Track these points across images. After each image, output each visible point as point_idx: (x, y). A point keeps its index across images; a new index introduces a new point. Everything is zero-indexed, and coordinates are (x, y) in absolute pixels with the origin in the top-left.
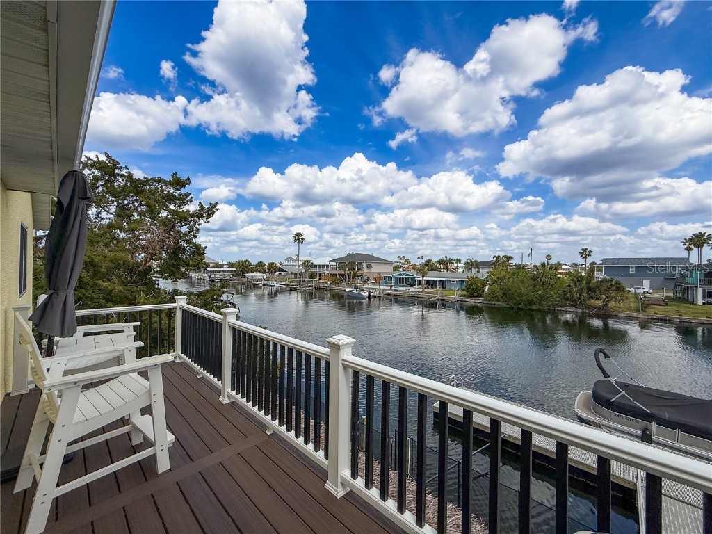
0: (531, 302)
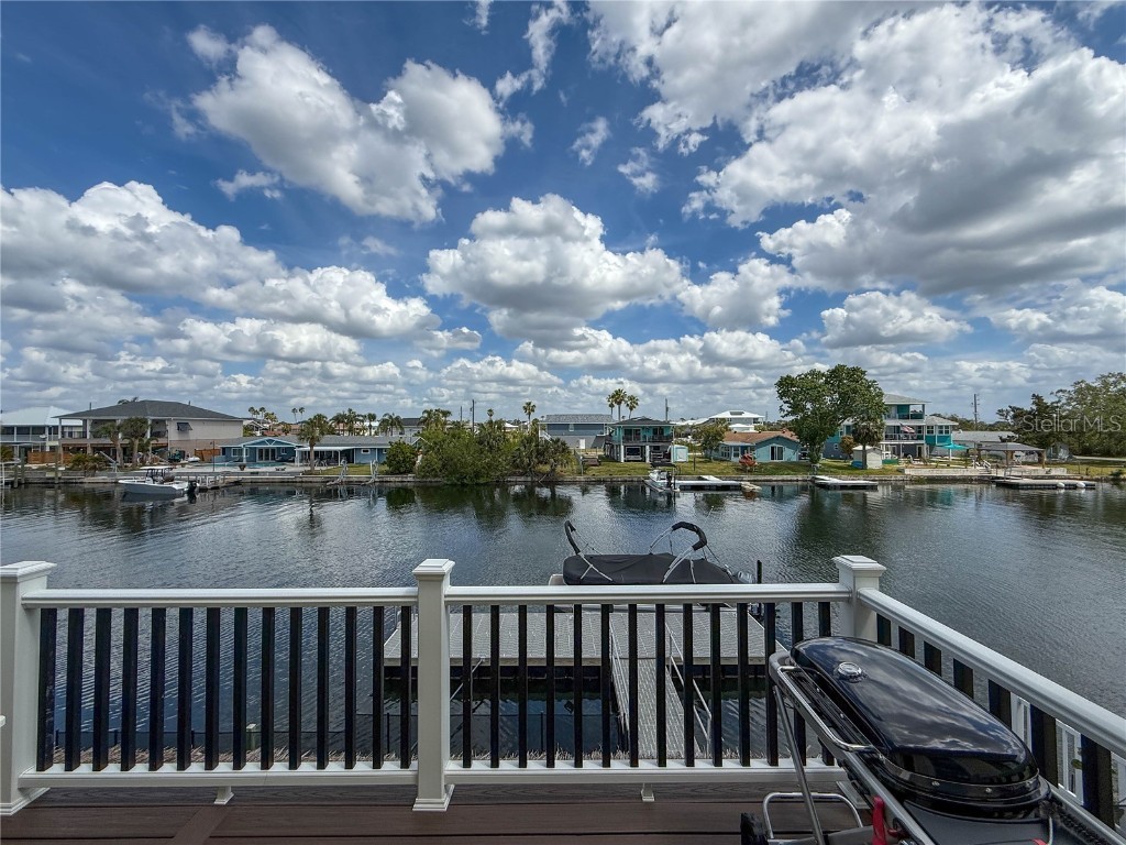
0: (477, 475)
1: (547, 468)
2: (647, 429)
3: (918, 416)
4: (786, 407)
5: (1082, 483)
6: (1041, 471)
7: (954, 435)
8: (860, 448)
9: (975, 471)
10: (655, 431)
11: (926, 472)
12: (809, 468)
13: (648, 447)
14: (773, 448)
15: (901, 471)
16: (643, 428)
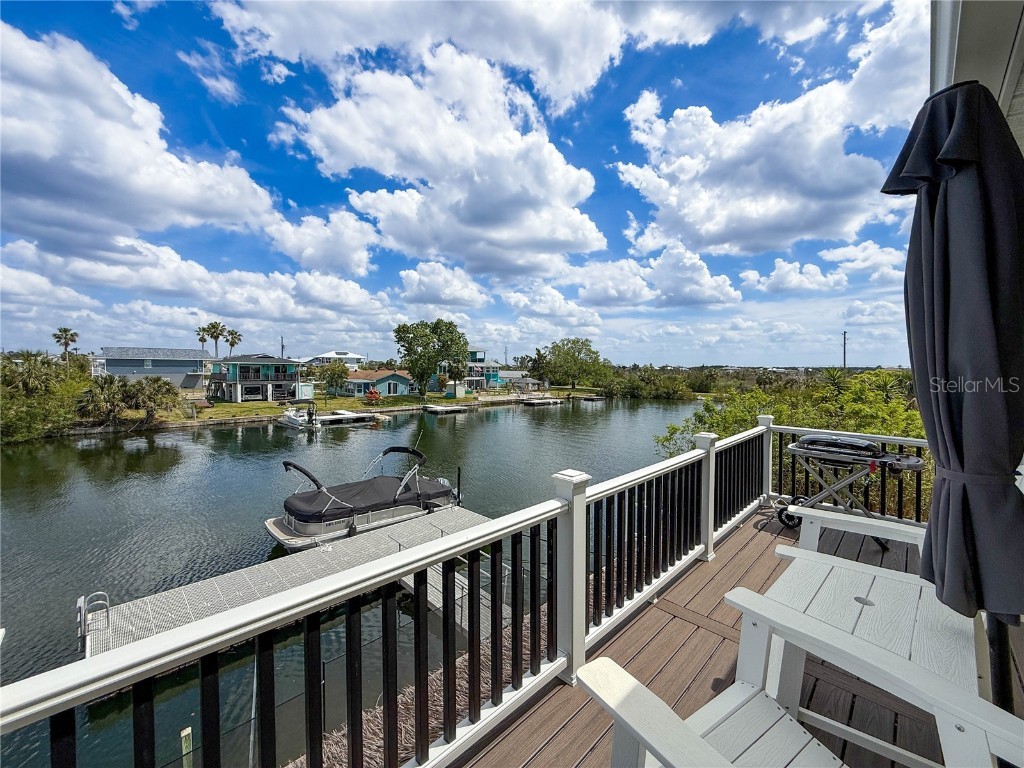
2: (268, 367)
3: (482, 360)
4: (402, 349)
7: (502, 373)
8: (452, 382)
10: (277, 369)
11: (489, 399)
12: (419, 399)
13: (270, 386)
14: (389, 384)
15: (476, 399)
16: (263, 366)
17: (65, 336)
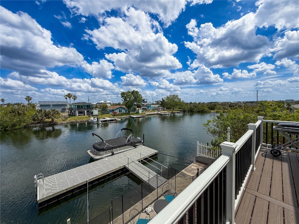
1: (50, 120)
2: (85, 106)
3: (146, 102)
4: (123, 99)
5: (169, 113)
6: (164, 112)
7: (152, 106)
8: (138, 109)
9: (156, 113)
10: (87, 106)
11: (149, 113)
12: (128, 114)
13: (86, 111)
14: (120, 110)
15: (145, 113)
16: (84, 105)
17: (28, 98)
